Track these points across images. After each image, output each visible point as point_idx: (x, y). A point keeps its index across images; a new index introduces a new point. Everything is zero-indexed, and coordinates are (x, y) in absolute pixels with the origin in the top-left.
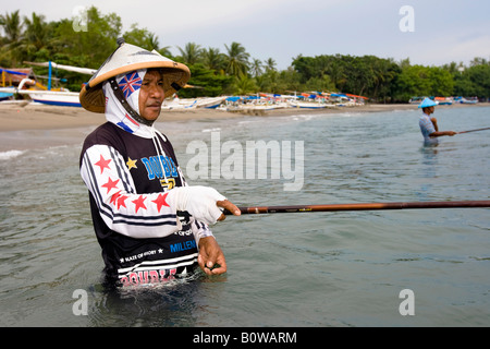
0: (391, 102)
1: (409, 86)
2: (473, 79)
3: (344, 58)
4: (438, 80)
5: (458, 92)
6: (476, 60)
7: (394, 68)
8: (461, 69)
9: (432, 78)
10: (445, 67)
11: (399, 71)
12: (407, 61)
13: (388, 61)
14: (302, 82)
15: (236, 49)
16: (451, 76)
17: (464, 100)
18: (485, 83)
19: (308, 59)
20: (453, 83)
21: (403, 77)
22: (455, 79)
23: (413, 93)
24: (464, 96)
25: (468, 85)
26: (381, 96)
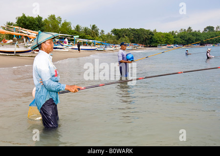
0: (150, 47)
1: (157, 40)
2: (181, 38)
3: (132, 30)
4: (168, 38)
5: (175, 43)
6: (182, 30)
7: (151, 33)
8: (176, 34)
9: (166, 37)
10: (170, 32)
11: (153, 35)
12: (155, 31)
13: (149, 30)
14: (118, 39)
15: (94, 27)
16: (173, 36)
17: (177, 45)
18: (185, 39)
19: (118, 30)
20: (174, 39)
21: (155, 37)
22: (174, 38)
23: (159, 43)
24: (177, 44)
25: (179, 40)
26: (146, 44)
